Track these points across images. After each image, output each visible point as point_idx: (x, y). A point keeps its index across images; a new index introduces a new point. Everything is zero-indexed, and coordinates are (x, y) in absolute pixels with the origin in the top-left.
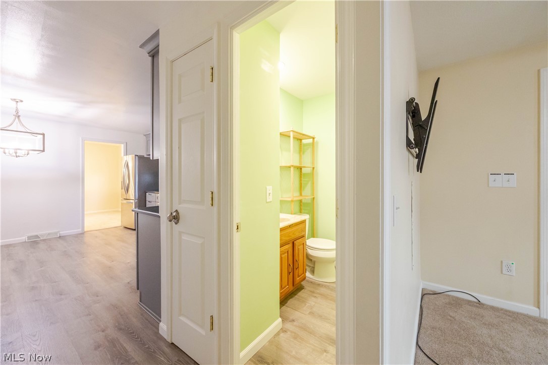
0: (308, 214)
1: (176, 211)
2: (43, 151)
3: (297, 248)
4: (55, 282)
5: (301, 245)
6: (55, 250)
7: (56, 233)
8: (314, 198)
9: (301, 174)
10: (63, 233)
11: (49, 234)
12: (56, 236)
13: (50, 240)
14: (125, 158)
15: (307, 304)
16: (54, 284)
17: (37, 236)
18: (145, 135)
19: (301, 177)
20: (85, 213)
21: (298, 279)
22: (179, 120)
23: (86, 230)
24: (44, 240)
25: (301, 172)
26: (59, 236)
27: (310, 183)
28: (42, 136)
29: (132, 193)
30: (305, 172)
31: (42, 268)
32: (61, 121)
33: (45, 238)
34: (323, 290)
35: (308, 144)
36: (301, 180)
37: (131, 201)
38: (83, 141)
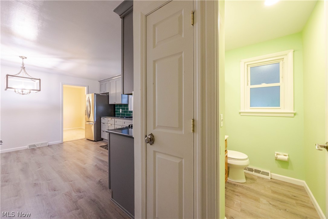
1: (151, 135)
2: (40, 90)
4: (50, 180)
6: (47, 155)
7: (46, 143)
10: (51, 143)
11: (42, 144)
12: (46, 145)
13: (42, 147)
14: (87, 96)
16: (49, 181)
17: (34, 145)
18: (99, 81)
20: (64, 129)
22: (154, 61)
23: (64, 141)
24: (39, 148)
26: (48, 145)
28: (39, 81)
29: (92, 119)
31: (40, 169)
32: (50, 72)
33: (39, 146)
37: (91, 123)
38: (62, 85)
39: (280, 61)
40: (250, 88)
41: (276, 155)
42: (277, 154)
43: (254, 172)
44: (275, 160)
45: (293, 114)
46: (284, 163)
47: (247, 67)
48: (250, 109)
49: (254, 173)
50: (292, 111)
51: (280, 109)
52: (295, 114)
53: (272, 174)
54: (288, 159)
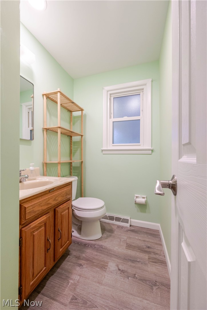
0: (76, 176)
3: (59, 215)
5: (65, 210)
8: (82, 162)
9: (71, 142)
15: (71, 281)
19: (71, 144)
21: (61, 250)
25: (71, 139)
27: (79, 149)
30: (75, 141)
34: (89, 252)
35: (77, 117)
36: (71, 147)
39: (140, 92)
40: (113, 122)
41: (135, 198)
42: (137, 197)
43: (114, 220)
44: (134, 204)
45: (151, 151)
46: (142, 207)
47: (111, 97)
48: (113, 146)
49: (114, 222)
50: (150, 148)
51: (140, 145)
52: (152, 151)
53: (132, 220)
54: (146, 202)
